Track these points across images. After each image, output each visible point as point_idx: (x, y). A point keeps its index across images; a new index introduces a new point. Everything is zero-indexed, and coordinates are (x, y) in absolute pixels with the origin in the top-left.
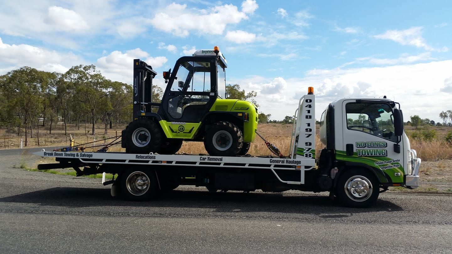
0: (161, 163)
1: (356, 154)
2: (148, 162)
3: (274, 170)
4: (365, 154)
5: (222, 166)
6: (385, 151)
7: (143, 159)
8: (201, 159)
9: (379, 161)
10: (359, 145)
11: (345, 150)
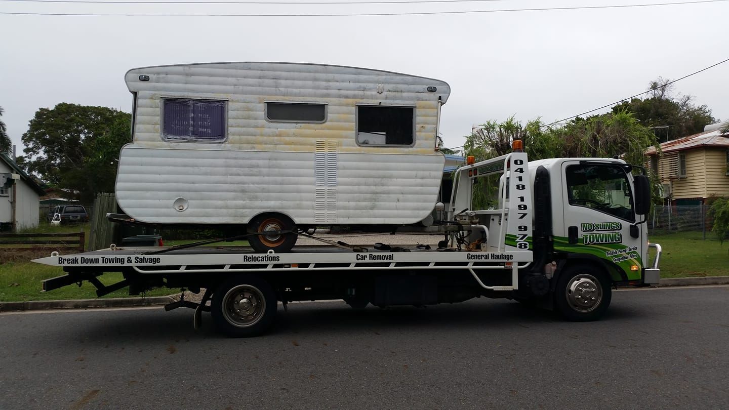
0: (290, 267)
1: (582, 240)
2: (265, 266)
3: (474, 270)
4: (593, 241)
5: (392, 267)
6: (618, 235)
7: (257, 263)
8: (359, 257)
9: (612, 250)
10: (586, 228)
11: (567, 236)
